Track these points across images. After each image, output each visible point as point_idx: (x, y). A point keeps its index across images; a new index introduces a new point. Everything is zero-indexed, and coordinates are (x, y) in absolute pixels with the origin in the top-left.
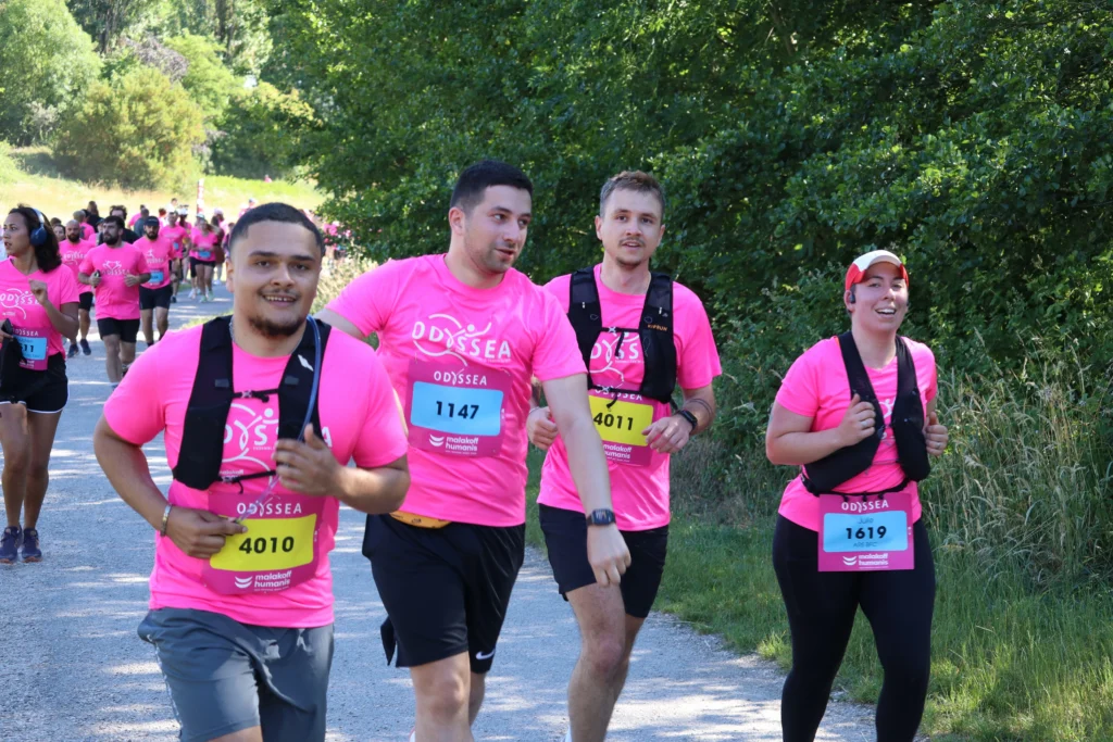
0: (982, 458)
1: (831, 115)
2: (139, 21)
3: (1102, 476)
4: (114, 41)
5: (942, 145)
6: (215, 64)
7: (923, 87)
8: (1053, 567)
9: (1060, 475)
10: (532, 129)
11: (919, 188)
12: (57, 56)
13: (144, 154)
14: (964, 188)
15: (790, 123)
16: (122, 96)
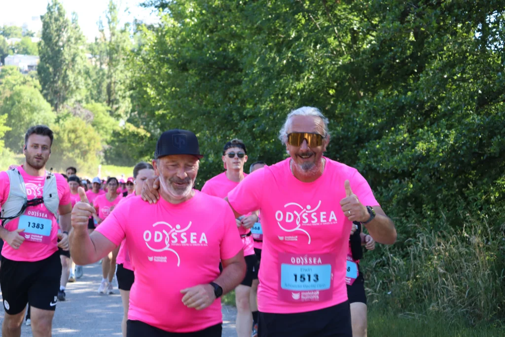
0: (446, 270)
1: (378, 123)
2: (72, 98)
3: (500, 276)
4: (61, 107)
5: (426, 133)
6: (106, 115)
7: (417, 110)
8: (479, 317)
9: (480, 275)
10: (246, 135)
11: (416, 152)
12: (35, 114)
13: (75, 156)
14: (437, 152)
15: (360, 128)
16: (64, 131)
